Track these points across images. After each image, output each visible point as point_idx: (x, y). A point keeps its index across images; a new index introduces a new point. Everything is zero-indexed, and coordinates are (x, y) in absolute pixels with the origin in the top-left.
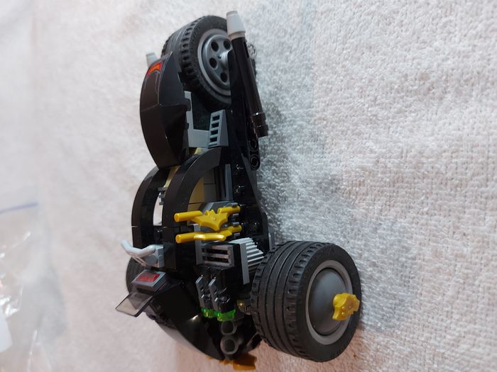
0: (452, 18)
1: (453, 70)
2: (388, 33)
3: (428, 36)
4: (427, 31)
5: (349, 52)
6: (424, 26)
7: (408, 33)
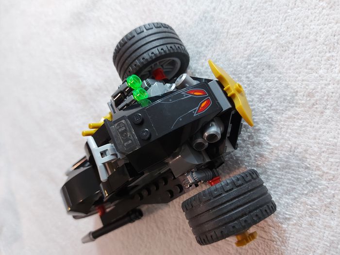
0: (333, 54)
1: (332, 93)
2: (283, 57)
3: (315, 65)
4: (314, 61)
5: (252, 68)
6: (312, 57)
7: (299, 60)
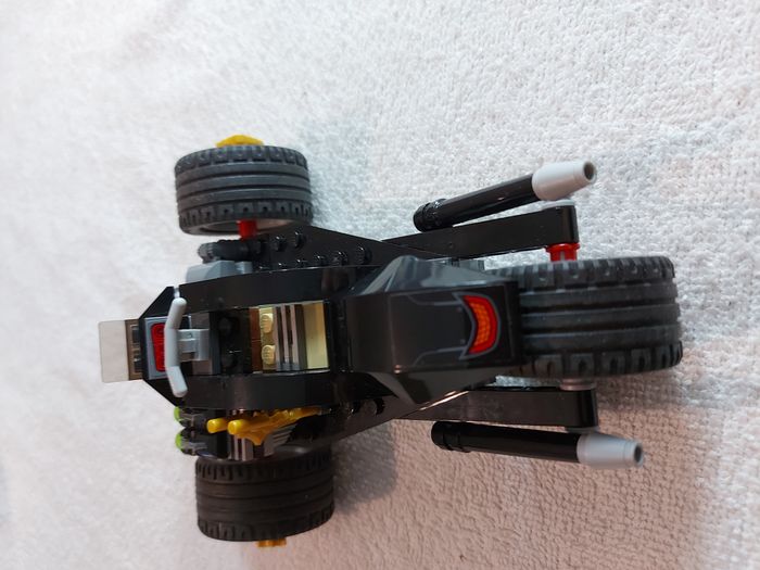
0: (604, 85)
1: (604, 157)
2: (518, 98)
3: (572, 108)
4: (571, 101)
5: (464, 121)
6: (567, 93)
7: (545, 101)
